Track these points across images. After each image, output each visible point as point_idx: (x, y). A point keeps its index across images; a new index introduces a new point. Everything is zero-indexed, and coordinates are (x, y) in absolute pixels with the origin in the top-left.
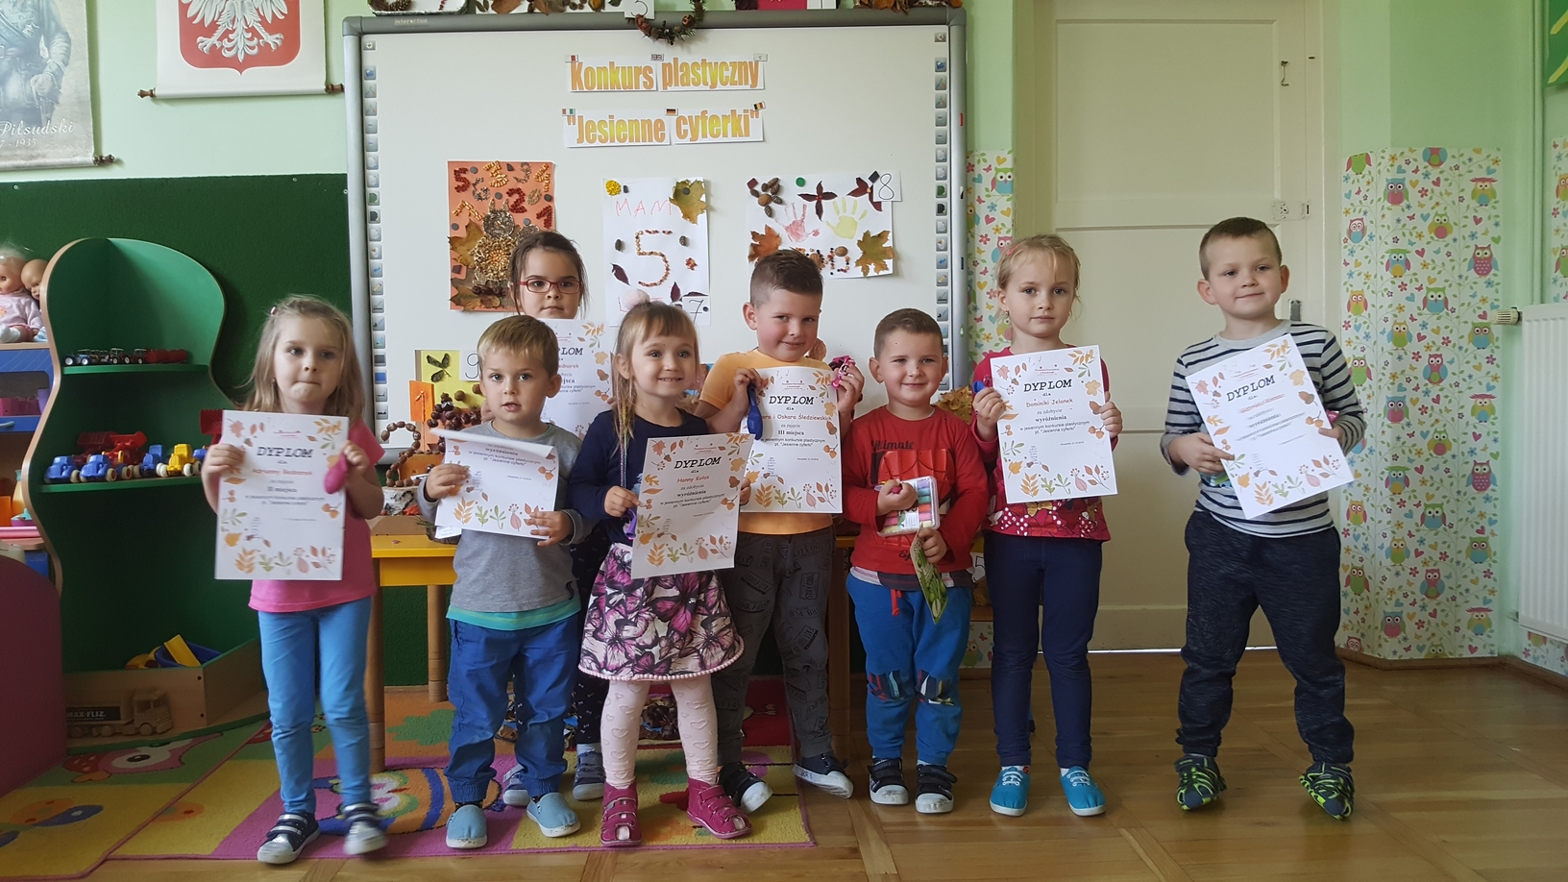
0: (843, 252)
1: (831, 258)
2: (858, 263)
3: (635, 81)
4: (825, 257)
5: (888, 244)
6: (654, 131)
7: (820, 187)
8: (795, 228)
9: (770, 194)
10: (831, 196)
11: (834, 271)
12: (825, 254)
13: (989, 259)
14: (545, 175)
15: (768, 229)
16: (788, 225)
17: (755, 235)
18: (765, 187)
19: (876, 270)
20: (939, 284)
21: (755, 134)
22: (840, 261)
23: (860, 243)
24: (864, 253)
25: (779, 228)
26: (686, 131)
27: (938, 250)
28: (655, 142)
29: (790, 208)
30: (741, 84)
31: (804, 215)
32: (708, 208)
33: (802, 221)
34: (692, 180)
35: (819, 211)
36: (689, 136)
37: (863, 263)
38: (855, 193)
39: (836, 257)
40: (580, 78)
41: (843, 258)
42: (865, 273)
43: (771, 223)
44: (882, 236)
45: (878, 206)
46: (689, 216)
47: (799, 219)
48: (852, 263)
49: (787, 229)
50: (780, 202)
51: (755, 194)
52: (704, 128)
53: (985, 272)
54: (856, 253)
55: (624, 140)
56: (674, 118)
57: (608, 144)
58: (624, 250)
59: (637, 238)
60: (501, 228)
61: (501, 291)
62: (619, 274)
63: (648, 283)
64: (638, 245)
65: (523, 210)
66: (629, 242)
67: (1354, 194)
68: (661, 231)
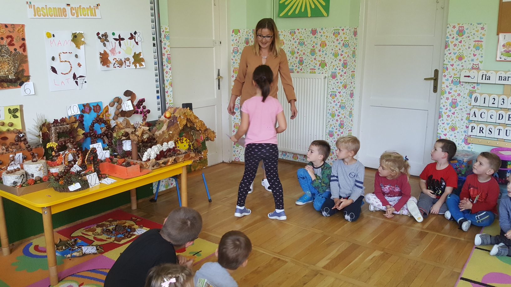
0: (128, 59)
1: (125, 61)
2: (133, 63)
4: (123, 61)
6: (63, 12)
7: (119, 36)
8: (113, 51)
9: (104, 38)
10: (123, 39)
11: (126, 66)
13: (166, 61)
14: (21, 29)
15: (105, 51)
16: (110, 49)
17: (101, 54)
18: (103, 35)
19: (140, 66)
20: (155, 70)
21: (98, 16)
23: (133, 57)
24: (135, 60)
25: (108, 52)
26: (74, 13)
27: (155, 59)
28: (63, 17)
29: (111, 44)
32: (84, 43)
34: (78, 32)
35: (120, 45)
36: (76, 15)
38: (130, 39)
41: (129, 62)
42: (136, 67)
43: (105, 48)
44: (139, 54)
45: (137, 43)
46: (78, 46)
47: (114, 47)
48: (131, 64)
49: (110, 51)
50: (108, 41)
51: (100, 38)
52: (80, 12)
54: (132, 60)
55: (52, 16)
56: (69, 8)
57: (46, 17)
58: (55, 60)
59: (60, 55)
60: (5, 53)
61: (8, 80)
62: (54, 70)
63: (65, 73)
64: (60, 58)
65: (13, 45)
66: (57, 57)
67: (234, 40)
68: (68, 52)
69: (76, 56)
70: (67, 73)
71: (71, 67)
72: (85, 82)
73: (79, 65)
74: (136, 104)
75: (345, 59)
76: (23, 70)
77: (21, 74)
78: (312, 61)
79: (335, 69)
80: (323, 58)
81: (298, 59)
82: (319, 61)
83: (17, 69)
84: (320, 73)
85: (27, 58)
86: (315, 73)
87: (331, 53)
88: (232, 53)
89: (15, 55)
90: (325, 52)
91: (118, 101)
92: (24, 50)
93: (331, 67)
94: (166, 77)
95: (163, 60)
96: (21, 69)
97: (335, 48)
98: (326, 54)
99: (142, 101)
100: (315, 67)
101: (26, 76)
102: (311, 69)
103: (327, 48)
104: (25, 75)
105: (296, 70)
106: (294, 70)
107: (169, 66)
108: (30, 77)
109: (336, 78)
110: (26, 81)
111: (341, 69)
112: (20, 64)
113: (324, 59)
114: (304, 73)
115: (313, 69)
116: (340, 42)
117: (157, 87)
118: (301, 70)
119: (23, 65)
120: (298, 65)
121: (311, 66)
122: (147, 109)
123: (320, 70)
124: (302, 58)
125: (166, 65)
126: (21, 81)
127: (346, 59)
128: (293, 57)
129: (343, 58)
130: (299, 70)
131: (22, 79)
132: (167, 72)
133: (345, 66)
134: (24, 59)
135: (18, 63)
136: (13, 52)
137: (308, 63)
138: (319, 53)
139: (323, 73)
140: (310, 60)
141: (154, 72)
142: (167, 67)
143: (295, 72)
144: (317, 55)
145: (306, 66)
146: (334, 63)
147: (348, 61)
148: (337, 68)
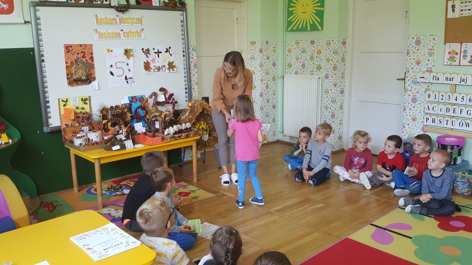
0: (164, 66)
1: (162, 68)
2: (168, 69)
3: (113, 22)
4: (161, 68)
5: (174, 64)
6: (118, 35)
7: (158, 50)
8: (153, 61)
9: (147, 52)
10: (161, 52)
11: (163, 71)
12: (161, 67)
13: (193, 67)
14: (91, 47)
15: (147, 61)
16: (151, 60)
17: (144, 63)
18: (146, 50)
19: (172, 71)
20: (184, 73)
21: (143, 37)
22: (164, 69)
23: (168, 64)
24: (169, 67)
25: (150, 61)
26: (126, 36)
27: (184, 65)
28: (119, 39)
29: (152, 56)
30: (138, 24)
31: (155, 57)
32: (132, 56)
33: (155, 59)
34: (128, 48)
35: (159, 56)
36: (127, 37)
37: (169, 69)
38: (166, 52)
39: (163, 68)
40: (98, 21)
41: (164, 68)
42: (170, 71)
43: (148, 59)
44: (173, 62)
45: (171, 55)
46: (128, 58)
47: (154, 58)
48: (167, 69)
49: (151, 61)
50: (150, 54)
51: (144, 52)
52: (130, 35)
53: (192, 70)
54: (167, 67)
55: (111, 38)
56: (123, 32)
57: (107, 39)
58: (112, 67)
59: (116, 64)
60: (80, 63)
61: (81, 80)
62: (112, 73)
63: (119, 76)
64: (116, 66)
65: (85, 57)
66: (114, 65)
67: (252, 50)
68: (122, 62)
69: (127, 64)
70: (121, 76)
71: (124, 72)
72: (134, 82)
73: (129, 70)
74: (168, 97)
75: (334, 64)
76: (91, 74)
77: (90, 76)
78: (311, 65)
79: (328, 72)
80: (319, 62)
81: (301, 64)
82: (316, 65)
83: (88, 73)
84: (317, 75)
85: (94, 65)
86: (313, 75)
87: (325, 59)
88: (250, 59)
89: (86, 64)
90: (320, 58)
91: (155, 94)
92: (92, 61)
93: (325, 69)
94: (193, 78)
95: (191, 66)
96: (90, 73)
97: (328, 55)
98: (321, 60)
99: (172, 95)
100: (313, 70)
101: (93, 78)
102: (310, 71)
103: (322, 55)
104: (93, 76)
105: (300, 72)
106: (298, 72)
107: (196, 70)
108: (96, 78)
109: (328, 79)
110: (93, 81)
111: (332, 72)
112: (89, 70)
113: (320, 64)
114: (305, 74)
115: (312, 71)
116: (331, 51)
117: (186, 85)
118: (303, 72)
119: (92, 70)
120: (301, 68)
121: (310, 69)
122: (175, 100)
123: (317, 72)
124: (304, 62)
125: (193, 70)
126: (90, 81)
127: (336, 64)
128: (298, 62)
129: (334, 63)
130: (302, 72)
131: (91, 79)
132: (194, 75)
133: (335, 69)
134: (91, 67)
135: (88, 69)
136: (85, 62)
137: (309, 67)
138: (316, 59)
139: (319, 75)
140: (310, 65)
141: (183, 75)
142: (194, 71)
143: (299, 73)
144: (315, 60)
145: (307, 69)
146: (327, 67)
147: (337, 65)
148: (329, 71)
